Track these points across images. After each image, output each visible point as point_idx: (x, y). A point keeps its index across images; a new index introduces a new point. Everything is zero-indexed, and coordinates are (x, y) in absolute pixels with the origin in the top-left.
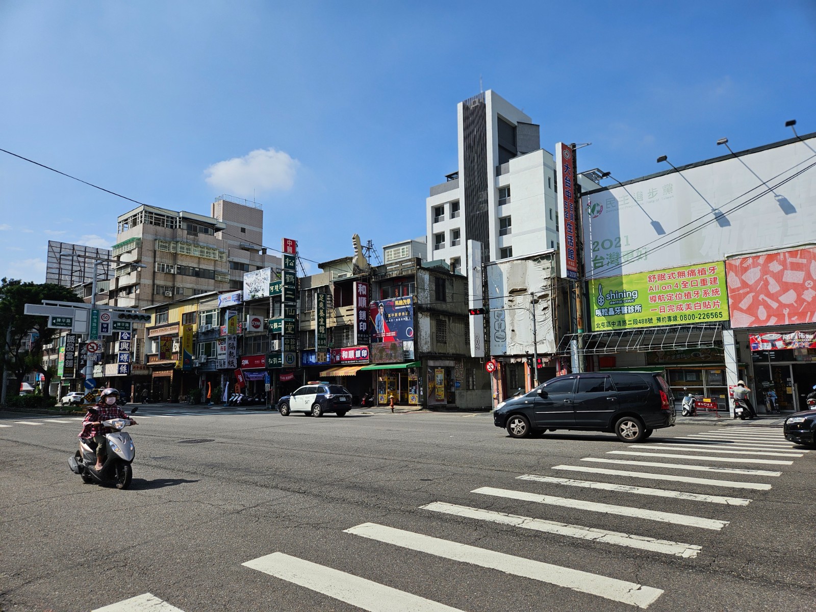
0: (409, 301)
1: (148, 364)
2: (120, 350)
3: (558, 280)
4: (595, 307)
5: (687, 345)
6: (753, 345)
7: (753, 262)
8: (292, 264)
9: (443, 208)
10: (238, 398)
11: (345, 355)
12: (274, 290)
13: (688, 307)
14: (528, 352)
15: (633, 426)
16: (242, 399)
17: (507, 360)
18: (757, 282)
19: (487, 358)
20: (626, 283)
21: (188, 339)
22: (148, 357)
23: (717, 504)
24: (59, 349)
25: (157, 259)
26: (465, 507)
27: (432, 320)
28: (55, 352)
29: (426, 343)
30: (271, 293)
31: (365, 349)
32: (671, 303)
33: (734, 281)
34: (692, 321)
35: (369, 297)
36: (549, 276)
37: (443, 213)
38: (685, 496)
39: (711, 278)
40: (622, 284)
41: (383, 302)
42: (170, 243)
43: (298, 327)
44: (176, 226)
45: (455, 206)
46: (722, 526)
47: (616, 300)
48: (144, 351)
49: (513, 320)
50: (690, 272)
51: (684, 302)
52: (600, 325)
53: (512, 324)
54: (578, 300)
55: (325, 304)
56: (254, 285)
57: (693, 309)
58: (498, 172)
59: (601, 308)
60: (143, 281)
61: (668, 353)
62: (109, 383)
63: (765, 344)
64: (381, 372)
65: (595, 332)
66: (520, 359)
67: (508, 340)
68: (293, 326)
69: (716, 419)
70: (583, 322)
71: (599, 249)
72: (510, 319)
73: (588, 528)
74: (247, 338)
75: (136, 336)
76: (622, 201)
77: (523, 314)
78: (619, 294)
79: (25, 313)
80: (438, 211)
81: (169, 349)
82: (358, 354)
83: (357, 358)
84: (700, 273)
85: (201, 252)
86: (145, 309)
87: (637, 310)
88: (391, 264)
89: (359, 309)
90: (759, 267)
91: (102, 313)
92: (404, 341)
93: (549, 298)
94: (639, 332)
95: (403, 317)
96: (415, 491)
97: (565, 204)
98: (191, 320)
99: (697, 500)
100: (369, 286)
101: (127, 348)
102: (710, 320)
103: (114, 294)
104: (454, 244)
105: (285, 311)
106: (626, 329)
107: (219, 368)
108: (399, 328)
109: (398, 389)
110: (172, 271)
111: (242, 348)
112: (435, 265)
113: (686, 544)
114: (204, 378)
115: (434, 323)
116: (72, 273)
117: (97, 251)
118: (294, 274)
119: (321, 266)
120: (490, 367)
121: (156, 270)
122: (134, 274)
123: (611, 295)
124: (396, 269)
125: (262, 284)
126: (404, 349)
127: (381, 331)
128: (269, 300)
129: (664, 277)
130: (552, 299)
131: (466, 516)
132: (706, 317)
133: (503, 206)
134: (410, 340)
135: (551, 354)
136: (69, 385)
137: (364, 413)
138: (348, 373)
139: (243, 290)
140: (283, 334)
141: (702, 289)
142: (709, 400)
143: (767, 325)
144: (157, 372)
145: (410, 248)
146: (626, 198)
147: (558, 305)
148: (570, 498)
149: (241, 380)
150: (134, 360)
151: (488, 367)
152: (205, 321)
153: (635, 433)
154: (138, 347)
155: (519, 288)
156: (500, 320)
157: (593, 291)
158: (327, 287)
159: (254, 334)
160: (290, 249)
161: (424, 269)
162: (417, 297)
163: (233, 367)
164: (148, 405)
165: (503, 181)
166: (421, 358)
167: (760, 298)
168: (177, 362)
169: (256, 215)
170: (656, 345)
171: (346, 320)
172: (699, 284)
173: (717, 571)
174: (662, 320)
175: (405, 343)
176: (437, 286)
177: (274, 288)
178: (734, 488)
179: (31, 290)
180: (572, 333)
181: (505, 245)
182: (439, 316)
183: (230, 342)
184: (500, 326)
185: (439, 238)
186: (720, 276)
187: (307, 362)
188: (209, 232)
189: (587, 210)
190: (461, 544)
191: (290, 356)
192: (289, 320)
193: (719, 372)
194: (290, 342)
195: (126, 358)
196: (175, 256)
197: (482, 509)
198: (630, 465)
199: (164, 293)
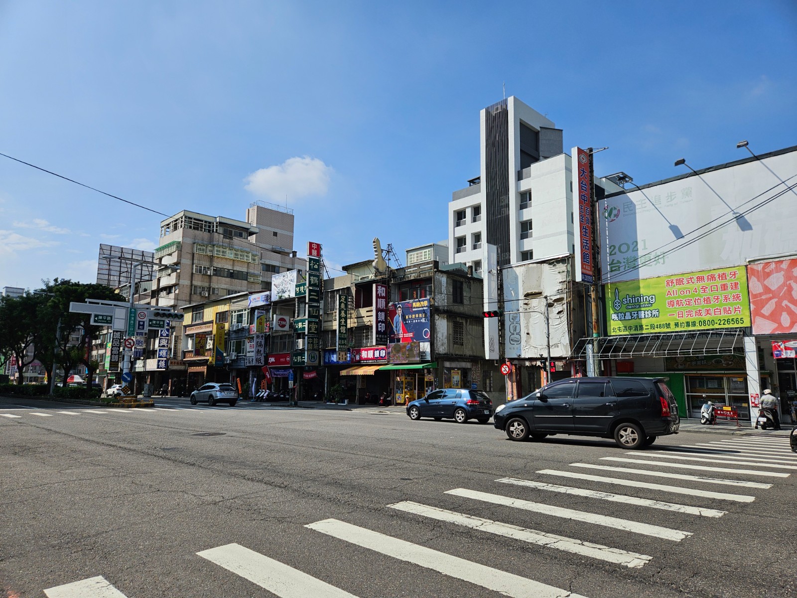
0: (426, 303)
1: (184, 360)
2: (159, 346)
3: (573, 284)
4: (612, 312)
5: (705, 351)
6: (776, 353)
7: (776, 267)
8: (316, 267)
9: (465, 212)
10: (264, 394)
11: (364, 354)
12: (300, 292)
13: (708, 312)
14: (542, 355)
15: (633, 432)
16: (268, 395)
17: (522, 362)
18: (780, 288)
19: (502, 360)
20: (643, 287)
21: (221, 337)
22: (184, 353)
23: (689, 515)
24: (106, 344)
25: (196, 261)
26: (432, 507)
27: (449, 322)
28: (103, 347)
29: (442, 345)
30: (296, 294)
31: (383, 349)
32: (689, 308)
33: (756, 287)
34: (711, 327)
35: (387, 298)
36: (564, 280)
37: (465, 217)
38: (661, 506)
39: (732, 283)
40: (639, 288)
41: (401, 304)
42: (207, 246)
43: (321, 327)
44: (213, 230)
45: (477, 210)
46: (684, 537)
47: (633, 304)
48: (181, 347)
49: (527, 323)
50: (709, 277)
51: (703, 306)
52: (617, 330)
53: (527, 327)
54: (593, 304)
55: (346, 305)
56: (281, 286)
57: (713, 314)
58: (519, 177)
59: (618, 312)
60: (182, 282)
61: (688, 359)
62: (149, 377)
63: (789, 351)
64: (399, 372)
65: (611, 336)
66: (535, 362)
67: (523, 343)
68: (317, 326)
69: (735, 428)
70: (598, 326)
71: (615, 252)
72: (526, 322)
73: (544, 533)
74: (273, 337)
75: (174, 333)
76: (639, 205)
77: (538, 317)
78: (636, 298)
79: (70, 311)
80: (460, 215)
81: (203, 346)
82: (377, 354)
83: (376, 358)
84: (721, 278)
85: (236, 254)
86: (183, 309)
87: (654, 315)
88: (410, 267)
89: (378, 310)
90: (783, 273)
91: (139, 312)
92: (421, 342)
93: (565, 301)
94: (656, 337)
95: (419, 318)
96: (391, 489)
97: (580, 209)
98: (224, 319)
99: (670, 509)
100: (388, 288)
101: (166, 344)
102: (731, 326)
103: (155, 294)
104: (475, 247)
105: (309, 311)
106: (643, 334)
107: (248, 365)
108: (417, 329)
109: (416, 389)
110: (209, 273)
111: (269, 346)
112: (454, 268)
113: (637, 554)
114: (234, 374)
115: (451, 324)
116: (120, 274)
117: (143, 254)
118: (318, 276)
119: (345, 268)
120: (505, 369)
121: (194, 272)
122: (174, 275)
123: (628, 299)
124: (414, 272)
125: (289, 285)
126: (421, 350)
127: (399, 331)
128: (295, 300)
129: (682, 282)
130: (567, 302)
131: (428, 516)
132: (726, 323)
133: (524, 210)
134: (427, 341)
135: (566, 357)
136: (115, 378)
137: (380, 412)
138: (366, 372)
139: (271, 291)
140: (306, 333)
141: (722, 294)
142: (729, 409)
143: (791, 332)
144: (192, 368)
145: (432, 251)
146: (643, 202)
147: (574, 309)
148: (541, 503)
149: (269, 377)
150: (172, 356)
151: (503, 369)
152: (236, 320)
153: (634, 440)
154: (176, 343)
155: (534, 291)
156: (515, 323)
157: (609, 295)
158: (348, 289)
159: (281, 334)
160: (314, 252)
161: (442, 272)
162: (434, 299)
163: (260, 364)
164: (183, 399)
165: (524, 185)
166: (437, 359)
167: (783, 305)
168: (210, 359)
169: (287, 220)
170: (672, 351)
171: (366, 320)
172: (719, 289)
173: (657, 583)
174: (680, 325)
175: (421, 344)
176: (455, 288)
177: (300, 289)
178: (715, 499)
179: (78, 289)
180: (588, 336)
181: (526, 248)
182: (456, 318)
183: (258, 340)
184: (515, 330)
185: (460, 242)
186: (741, 281)
187: (329, 360)
188: (243, 237)
189: (603, 214)
190: (411, 544)
191: (313, 354)
192: (313, 320)
193: (741, 380)
194: (313, 341)
195: (165, 354)
196: (211, 258)
197: (448, 510)
198: (617, 472)
199: (200, 293)
